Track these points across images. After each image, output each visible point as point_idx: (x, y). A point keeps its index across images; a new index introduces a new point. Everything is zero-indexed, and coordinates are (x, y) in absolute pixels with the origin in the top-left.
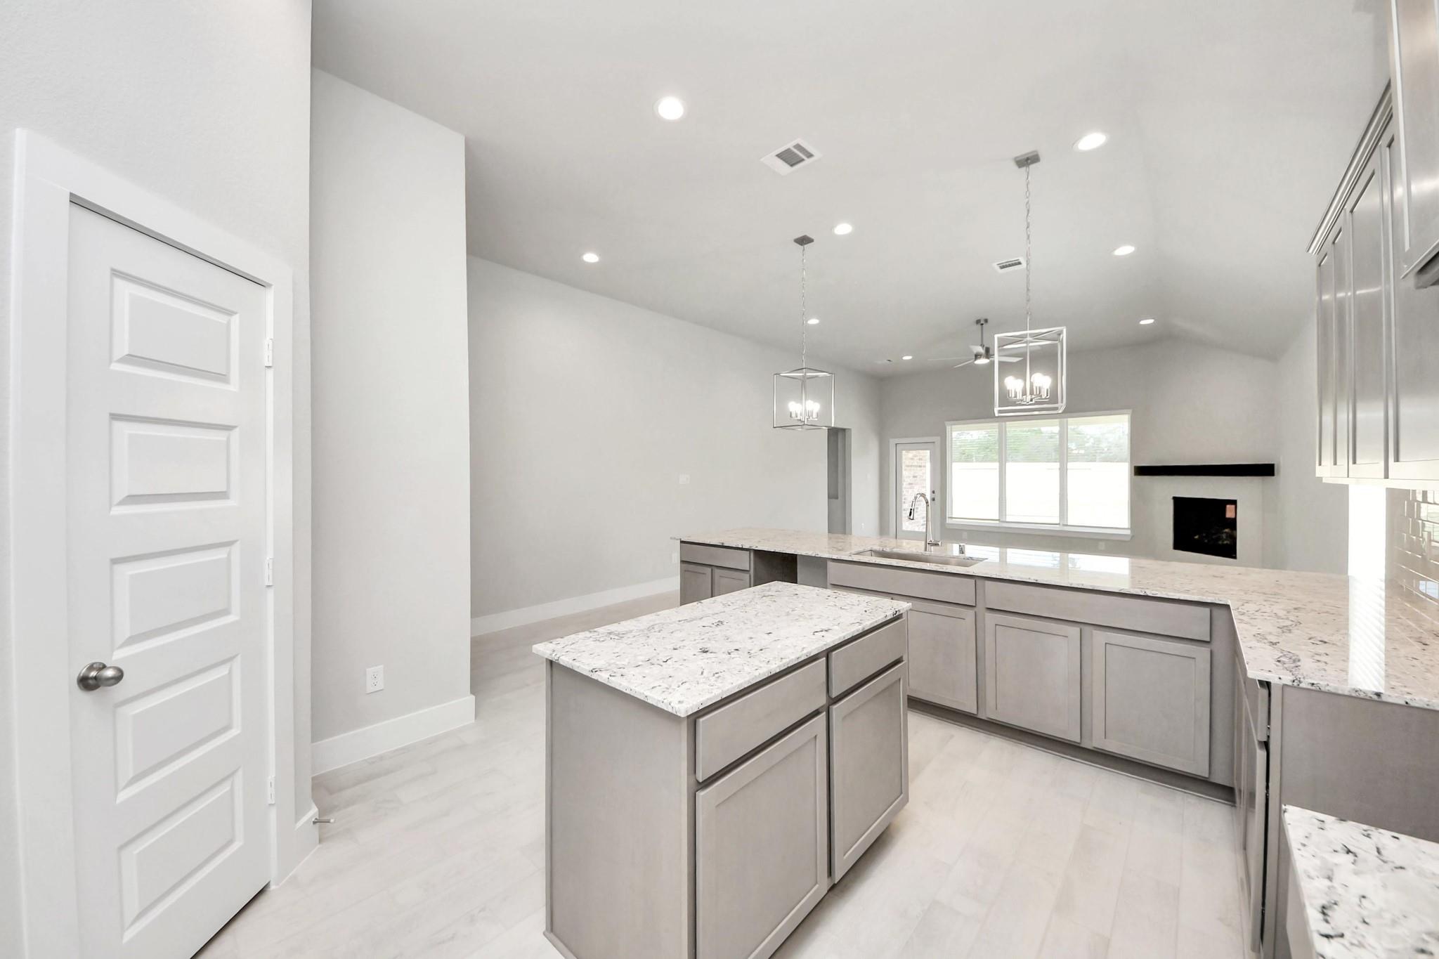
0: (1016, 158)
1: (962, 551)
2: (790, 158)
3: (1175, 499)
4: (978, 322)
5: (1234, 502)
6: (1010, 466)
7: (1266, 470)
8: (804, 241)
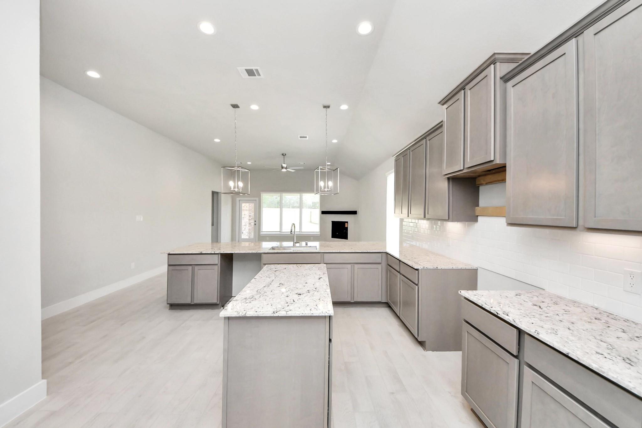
0: (323, 104)
1: (307, 244)
2: (250, 73)
3: (332, 221)
4: (283, 154)
5: (347, 222)
6: (284, 209)
7: (355, 213)
8: (235, 106)
